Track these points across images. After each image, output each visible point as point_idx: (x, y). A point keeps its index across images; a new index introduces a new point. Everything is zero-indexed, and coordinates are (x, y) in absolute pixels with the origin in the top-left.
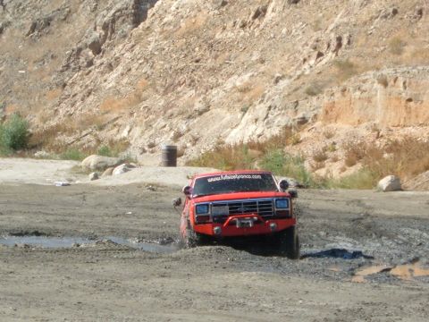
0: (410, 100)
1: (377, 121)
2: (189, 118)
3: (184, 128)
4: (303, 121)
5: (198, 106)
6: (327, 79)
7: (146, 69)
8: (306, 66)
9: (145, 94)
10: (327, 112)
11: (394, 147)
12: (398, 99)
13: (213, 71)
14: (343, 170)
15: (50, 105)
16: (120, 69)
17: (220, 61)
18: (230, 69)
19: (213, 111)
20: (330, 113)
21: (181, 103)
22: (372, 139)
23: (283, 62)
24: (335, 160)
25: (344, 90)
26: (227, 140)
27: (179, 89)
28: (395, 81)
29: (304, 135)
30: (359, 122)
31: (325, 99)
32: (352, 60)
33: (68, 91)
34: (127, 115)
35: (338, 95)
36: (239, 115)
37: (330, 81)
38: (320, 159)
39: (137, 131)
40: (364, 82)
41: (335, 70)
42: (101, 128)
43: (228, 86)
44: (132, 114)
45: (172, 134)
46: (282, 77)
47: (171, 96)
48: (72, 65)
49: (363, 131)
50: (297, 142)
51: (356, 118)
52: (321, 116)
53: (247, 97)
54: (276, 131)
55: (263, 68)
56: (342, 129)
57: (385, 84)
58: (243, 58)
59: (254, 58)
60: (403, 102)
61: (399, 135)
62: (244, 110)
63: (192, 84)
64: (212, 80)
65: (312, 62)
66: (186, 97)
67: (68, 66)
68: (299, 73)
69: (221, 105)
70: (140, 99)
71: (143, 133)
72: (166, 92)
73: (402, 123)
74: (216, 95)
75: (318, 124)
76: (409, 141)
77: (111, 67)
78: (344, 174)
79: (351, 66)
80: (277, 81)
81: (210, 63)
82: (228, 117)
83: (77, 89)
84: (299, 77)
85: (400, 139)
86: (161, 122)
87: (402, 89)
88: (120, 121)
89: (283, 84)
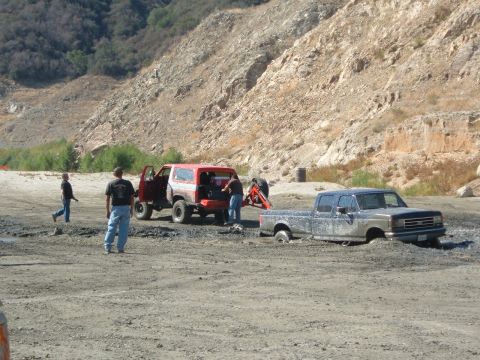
0: (448, 135)
1: (424, 149)
2: (291, 149)
3: (287, 156)
4: (372, 150)
5: (296, 141)
6: (387, 121)
7: (258, 117)
8: (371, 113)
9: (258, 134)
10: (388, 144)
11: (440, 166)
12: (440, 134)
13: (305, 118)
14: (405, 183)
15: (193, 142)
16: (240, 118)
17: (309, 111)
18: (317, 116)
19: (307, 144)
20: (391, 145)
21: (284, 139)
22: (422, 161)
23: (353, 111)
24: (398, 176)
25: (400, 129)
26: (318, 164)
27: (282, 130)
28: (437, 121)
29: (374, 159)
30: (412, 150)
31: (387, 135)
32: (402, 108)
33: (205, 133)
34: (247, 148)
35: (396, 132)
36: (325, 147)
37: (389, 123)
38: (388, 175)
39: (255, 158)
40: (415, 122)
41: (391, 115)
42: (230, 158)
43: (316, 127)
44: (250, 148)
45: (279, 160)
46: (355, 121)
47: (277, 135)
48: (207, 116)
49: (416, 156)
50: (370, 164)
51: (409, 147)
52: (384, 147)
53: (329, 135)
54: (353, 157)
55: (338, 115)
56: (400, 154)
57: (430, 124)
58: (325, 109)
59: (332, 109)
60: (443, 136)
61: (441, 158)
62: (329, 144)
63: (291, 127)
64: (304, 124)
65: (375, 110)
66: (287, 135)
67: (203, 117)
68: (366, 118)
69: (311, 140)
70: (255, 137)
71: (259, 160)
72: (273, 133)
73: (442, 149)
74: (307, 134)
75: (382, 151)
76: (450, 162)
77: (234, 117)
78: (405, 185)
79: (402, 113)
80: (351, 124)
81: (302, 113)
82: (317, 148)
83: (211, 131)
84: (366, 121)
85: (443, 161)
86: (271, 152)
87: (442, 127)
88: (242, 152)
89: (356, 125)
